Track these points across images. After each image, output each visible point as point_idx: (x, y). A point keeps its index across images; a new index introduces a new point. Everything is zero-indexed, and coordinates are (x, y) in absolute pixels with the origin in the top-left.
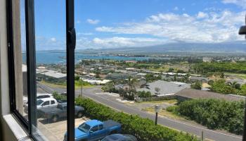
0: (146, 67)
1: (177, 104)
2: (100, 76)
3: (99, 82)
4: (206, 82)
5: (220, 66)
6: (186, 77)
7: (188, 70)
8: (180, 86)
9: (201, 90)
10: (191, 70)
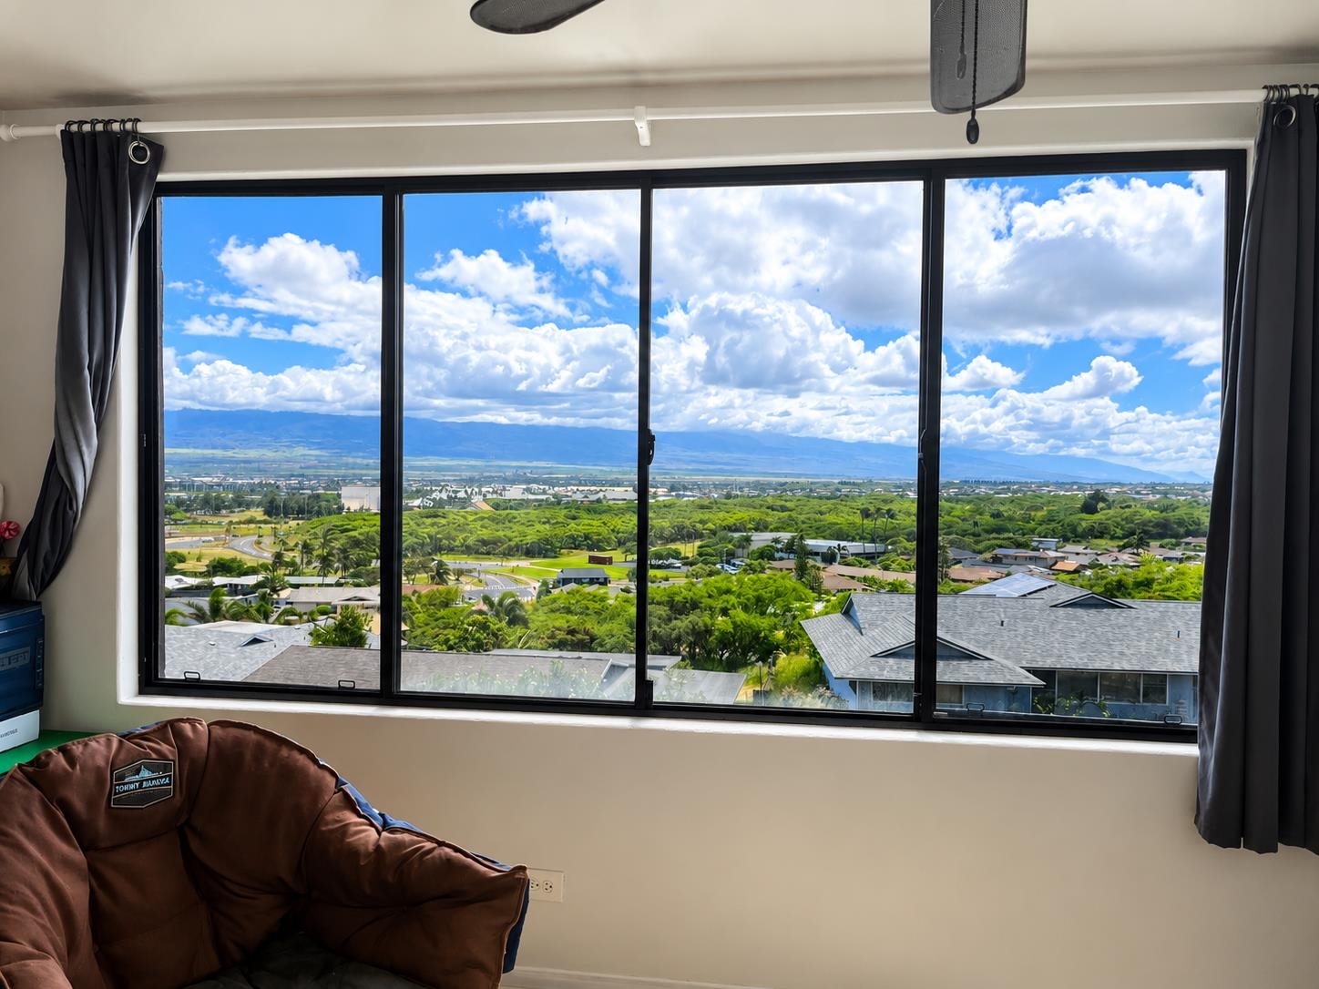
5: (426, 529)
6: (265, 593)
7: (267, 557)
8: (255, 641)
9: (367, 647)
10: (288, 557)
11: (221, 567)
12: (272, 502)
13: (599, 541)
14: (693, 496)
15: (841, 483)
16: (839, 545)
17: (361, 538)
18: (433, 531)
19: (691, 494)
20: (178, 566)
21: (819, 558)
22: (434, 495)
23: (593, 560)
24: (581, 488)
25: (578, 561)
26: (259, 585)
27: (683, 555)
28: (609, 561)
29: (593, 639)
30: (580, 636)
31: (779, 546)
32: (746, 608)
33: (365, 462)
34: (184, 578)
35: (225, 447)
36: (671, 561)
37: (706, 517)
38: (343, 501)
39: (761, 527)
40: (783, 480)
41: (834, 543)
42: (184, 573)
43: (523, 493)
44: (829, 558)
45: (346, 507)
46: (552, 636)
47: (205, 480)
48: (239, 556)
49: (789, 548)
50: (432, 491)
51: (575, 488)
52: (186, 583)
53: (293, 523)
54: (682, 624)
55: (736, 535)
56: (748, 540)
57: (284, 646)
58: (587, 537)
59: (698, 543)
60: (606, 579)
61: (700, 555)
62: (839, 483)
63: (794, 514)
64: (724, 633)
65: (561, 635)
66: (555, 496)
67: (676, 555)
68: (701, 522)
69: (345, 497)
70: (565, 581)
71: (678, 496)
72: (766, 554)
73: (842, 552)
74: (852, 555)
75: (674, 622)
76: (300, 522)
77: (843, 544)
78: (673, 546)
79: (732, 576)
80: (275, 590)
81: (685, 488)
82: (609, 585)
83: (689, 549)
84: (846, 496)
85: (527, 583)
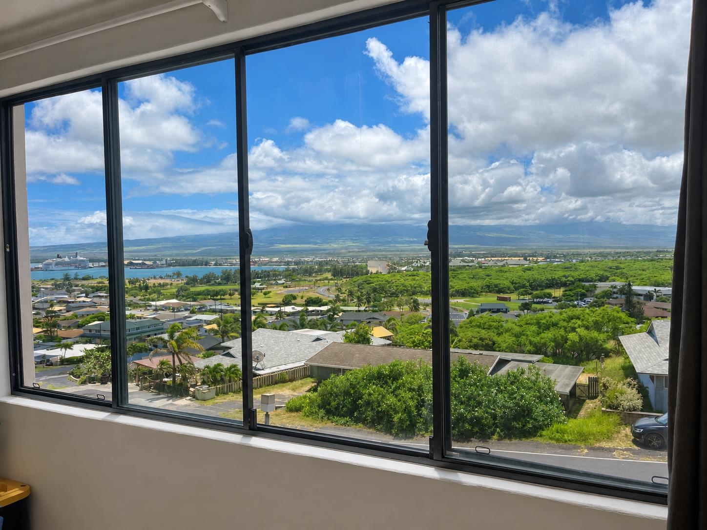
0: (214, 295)
1: (315, 390)
2: (61, 333)
3: (58, 353)
4: (380, 324)
5: (409, 282)
6: (330, 315)
7: (332, 297)
8: (318, 339)
9: (371, 344)
10: (342, 297)
11: (311, 302)
12: (335, 269)
13: (503, 288)
14: (560, 261)
15: (657, 251)
16: (655, 289)
17: (377, 287)
18: (412, 283)
19: (559, 260)
20: (293, 301)
21: (642, 298)
22: (414, 265)
23: (500, 299)
24: (493, 259)
25: (491, 299)
26: (328, 311)
27: (553, 296)
28: (509, 299)
29: (494, 343)
30: (487, 341)
31: (615, 290)
32: (587, 328)
33: (379, 248)
34: (296, 308)
35: (316, 243)
36: (546, 300)
37: (567, 273)
38: (368, 269)
39: (603, 279)
40: (619, 251)
41: (652, 289)
42: (295, 304)
43: (460, 262)
44: (649, 297)
45: (370, 271)
46: (471, 341)
47: (306, 259)
48: (321, 296)
49: (622, 291)
50: (413, 262)
51: (490, 259)
52: (296, 309)
53: (344, 280)
54: (548, 335)
55: (587, 284)
56: (595, 287)
57: (330, 342)
58: (496, 286)
59: (562, 289)
60: (507, 309)
61: (564, 296)
62: (657, 252)
63: (624, 271)
64: (574, 342)
65: (475, 340)
66: (478, 263)
67: (549, 296)
68: (564, 276)
69: (370, 267)
70: (483, 311)
71: (550, 262)
72: (608, 295)
73: (658, 294)
74: (664, 295)
75: (542, 335)
76: (348, 279)
77: (658, 288)
78: (547, 291)
79: (582, 308)
80: (334, 314)
81: (555, 257)
82: (508, 313)
83: (558, 293)
84: (662, 259)
85: (462, 311)
